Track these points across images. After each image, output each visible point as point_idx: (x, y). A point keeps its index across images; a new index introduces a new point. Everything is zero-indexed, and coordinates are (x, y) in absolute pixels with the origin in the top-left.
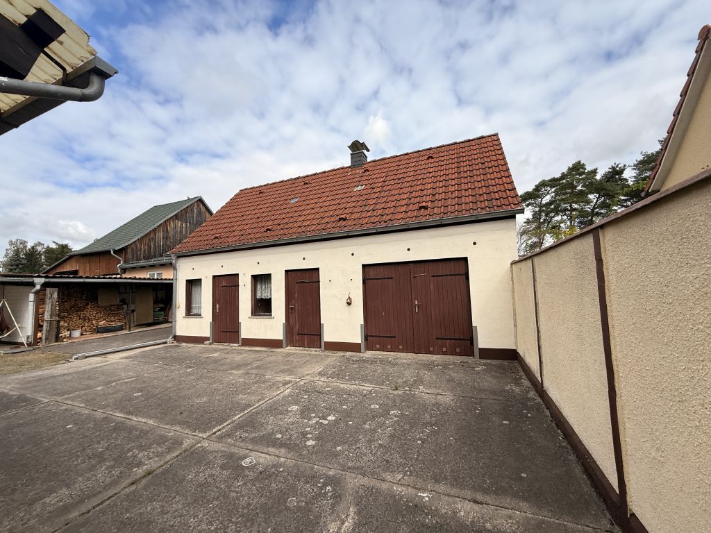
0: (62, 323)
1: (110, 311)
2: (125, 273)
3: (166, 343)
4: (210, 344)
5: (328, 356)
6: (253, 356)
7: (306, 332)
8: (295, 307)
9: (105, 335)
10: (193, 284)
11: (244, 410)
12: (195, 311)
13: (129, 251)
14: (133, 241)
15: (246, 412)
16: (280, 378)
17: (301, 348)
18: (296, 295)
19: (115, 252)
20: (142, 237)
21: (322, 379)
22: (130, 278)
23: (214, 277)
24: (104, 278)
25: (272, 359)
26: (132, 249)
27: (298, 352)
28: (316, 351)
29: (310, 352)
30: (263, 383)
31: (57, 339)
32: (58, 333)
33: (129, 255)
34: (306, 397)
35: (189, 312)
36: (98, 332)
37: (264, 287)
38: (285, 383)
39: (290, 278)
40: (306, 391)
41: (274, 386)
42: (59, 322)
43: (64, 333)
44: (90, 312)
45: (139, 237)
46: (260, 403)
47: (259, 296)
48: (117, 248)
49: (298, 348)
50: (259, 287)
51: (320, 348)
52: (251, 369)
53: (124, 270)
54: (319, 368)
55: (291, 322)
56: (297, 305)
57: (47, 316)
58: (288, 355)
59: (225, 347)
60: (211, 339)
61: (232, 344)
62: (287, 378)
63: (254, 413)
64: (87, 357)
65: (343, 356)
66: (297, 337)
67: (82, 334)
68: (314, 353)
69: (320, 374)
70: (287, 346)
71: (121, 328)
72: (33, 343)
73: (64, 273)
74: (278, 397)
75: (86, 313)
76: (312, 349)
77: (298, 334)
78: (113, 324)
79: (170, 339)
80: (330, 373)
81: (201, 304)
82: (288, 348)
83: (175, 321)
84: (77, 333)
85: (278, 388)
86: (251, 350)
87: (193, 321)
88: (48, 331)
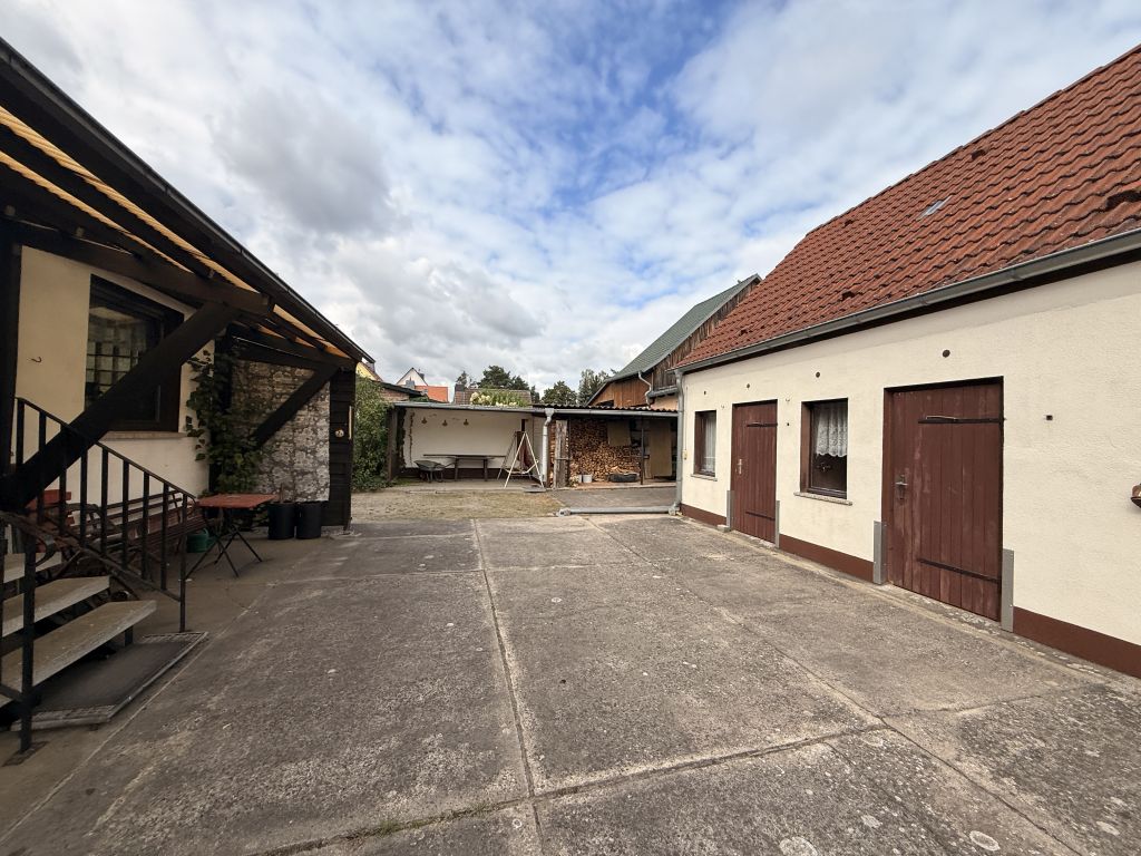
0: (572, 465)
1: (624, 454)
2: (653, 403)
3: (667, 513)
4: (726, 531)
5: (1023, 663)
6: (790, 583)
7: (945, 559)
8: (911, 489)
9: (614, 486)
10: (705, 418)
11: (666, 755)
12: (709, 467)
13: (659, 372)
14: (663, 357)
15: (667, 764)
16: (818, 683)
17: (928, 601)
18: (917, 456)
19: (644, 375)
20: (674, 352)
21: (971, 766)
22: (658, 411)
23: (735, 406)
24: (635, 410)
25: (827, 606)
26: (662, 370)
27: (913, 608)
28: (980, 626)
29: (954, 625)
30: (766, 680)
31: (569, 483)
32: (568, 476)
33: (659, 379)
34: (870, 821)
35: (701, 466)
36: (610, 480)
37: (832, 430)
38: (826, 713)
39: (899, 410)
40: (883, 795)
41: (786, 705)
42: (568, 461)
43: (574, 478)
44: (602, 454)
45: (669, 352)
46: (718, 753)
47: (820, 449)
48: (645, 370)
49: (917, 597)
50: (821, 428)
51: (998, 618)
52: (763, 620)
53: (653, 399)
54: (968, 705)
55: (899, 522)
56: (917, 482)
57: (557, 455)
58: (881, 608)
59: (746, 544)
60: (728, 521)
61: (762, 542)
62: (840, 696)
63: (680, 782)
64: (571, 513)
65: (1103, 690)
66: (917, 568)
67: (593, 480)
68: (969, 630)
69: (971, 736)
70: (885, 581)
71: (633, 479)
72: (549, 484)
73: (603, 404)
74: (774, 761)
75: (596, 454)
76: (965, 615)
77: (922, 561)
78: (625, 472)
79: (673, 508)
80: (1016, 748)
81: (714, 455)
82: (888, 587)
83: (681, 480)
84: (588, 479)
85: (794, 723)
86: (795, 567)
87: (703, 483)
88: (559, 472)
